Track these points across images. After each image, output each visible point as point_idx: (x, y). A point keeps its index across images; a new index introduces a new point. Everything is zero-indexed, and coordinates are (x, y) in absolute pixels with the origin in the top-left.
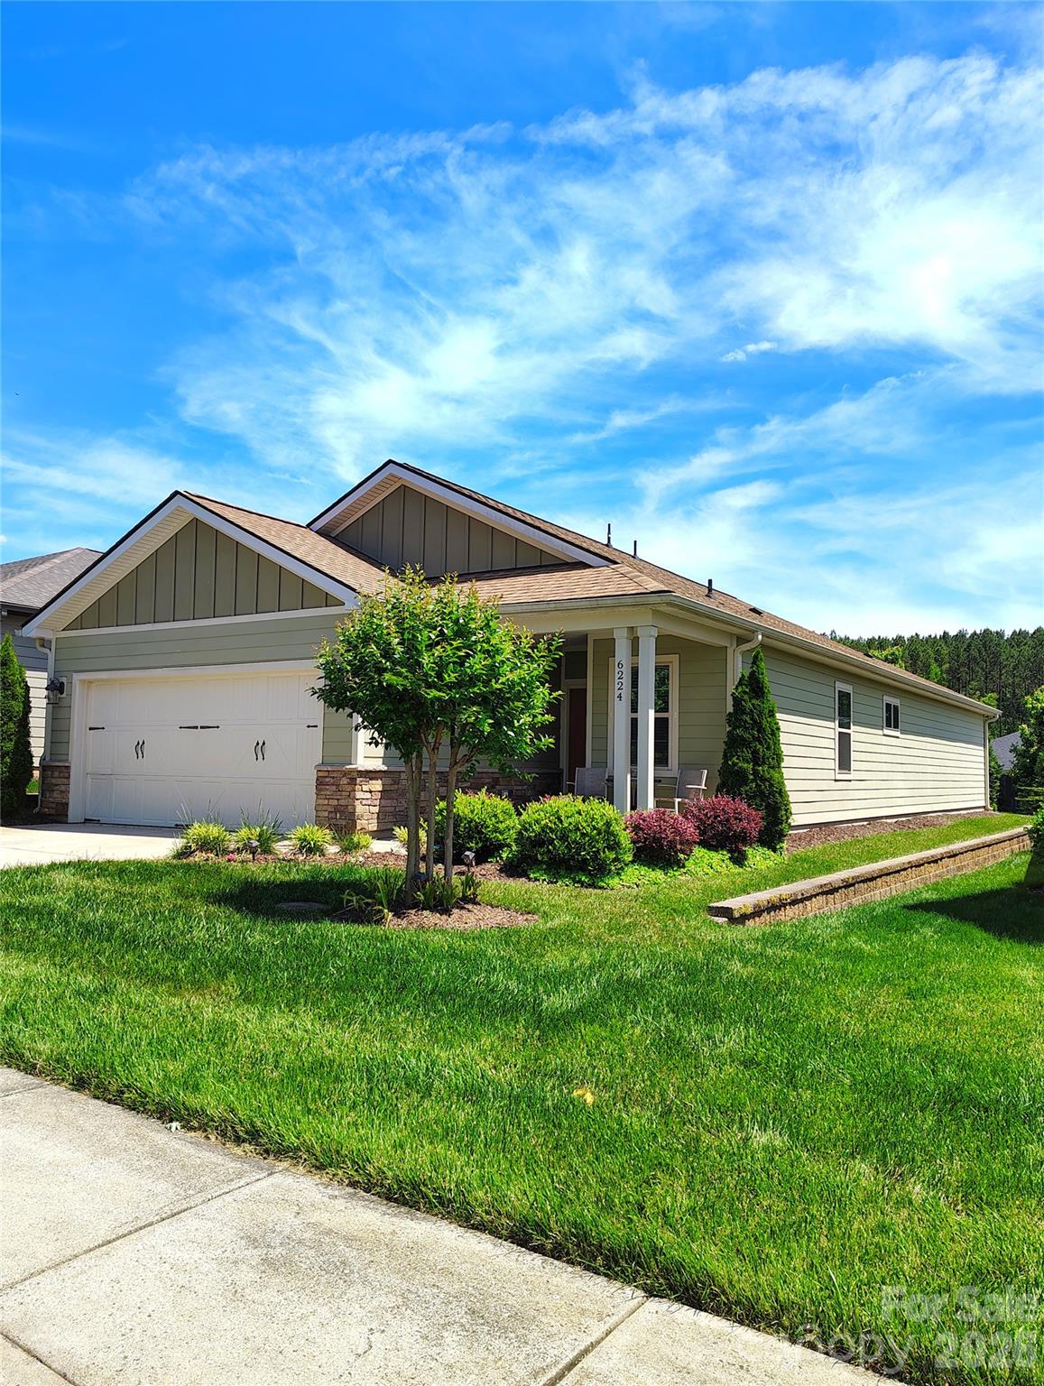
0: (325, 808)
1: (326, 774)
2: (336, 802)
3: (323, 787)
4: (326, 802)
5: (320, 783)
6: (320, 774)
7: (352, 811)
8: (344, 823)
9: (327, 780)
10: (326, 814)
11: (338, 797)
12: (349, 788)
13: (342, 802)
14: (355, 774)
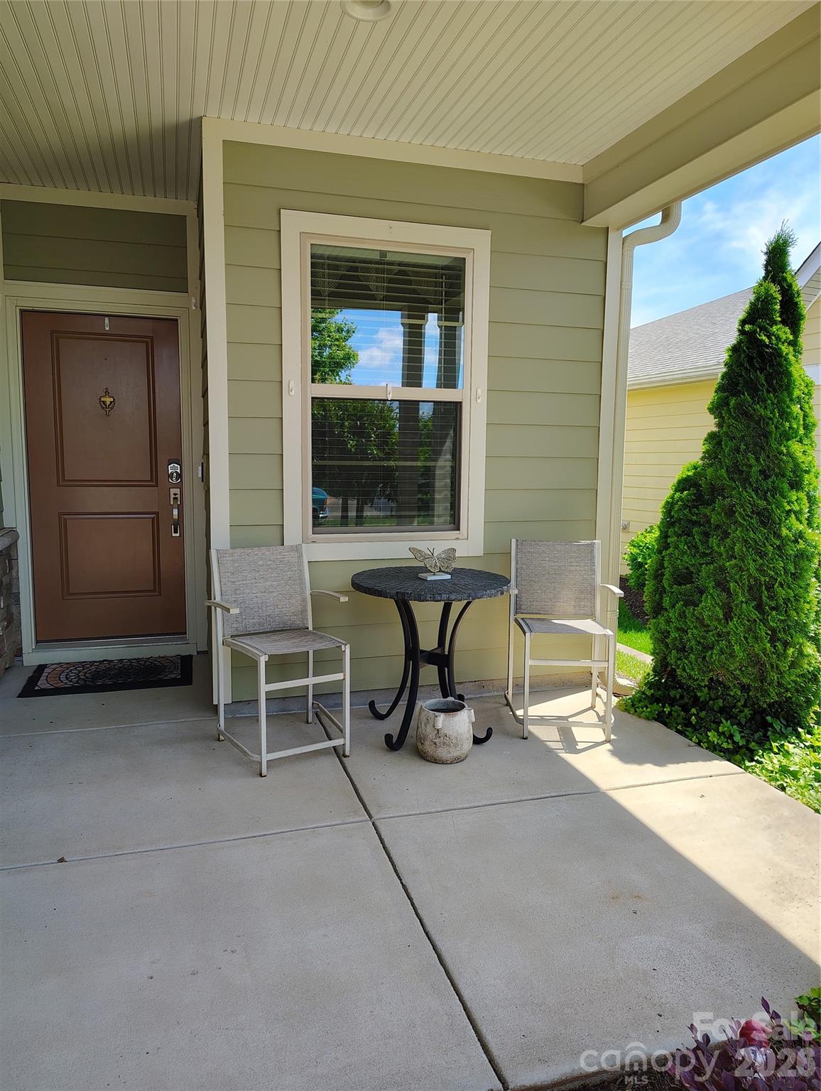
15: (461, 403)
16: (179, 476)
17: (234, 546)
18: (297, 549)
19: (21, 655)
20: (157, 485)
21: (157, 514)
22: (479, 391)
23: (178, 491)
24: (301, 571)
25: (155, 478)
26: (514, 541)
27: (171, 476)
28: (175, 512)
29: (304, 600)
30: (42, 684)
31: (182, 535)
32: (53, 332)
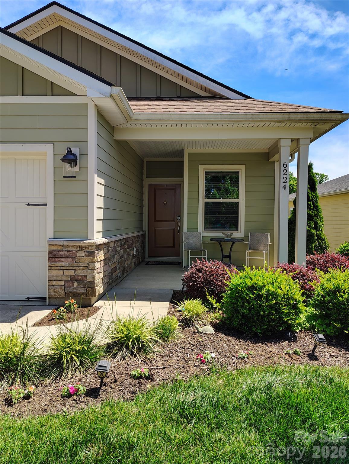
0: (60, 278)
1: (60, 248)
2: (72, 273)
3: (57, 259)
4: (61, 272)
5: (54, 256)
6: (53, 248)
7: (91, 280)
8: (82, 290)
9: (62, 253)
10: (62, 283)
11: (76, 268)
12: (88, 260)
13: (80, 272)
14: (94, 248)
15: (238, 202)
16: (180, 219)
17: (187, 232)
18: (200, 233)
19: (145, 259)
20: (175, 222)
21: (175, 228)
22: (243, 199)
23: (179, 223)
24: (201, 238)
25: (175, 220)
26: (250, 233)
27: (178, 220)
28: (179, 228)
29: (201, 243)
30: (149, 263)
31: (180, 233)
32: (155, 188)
